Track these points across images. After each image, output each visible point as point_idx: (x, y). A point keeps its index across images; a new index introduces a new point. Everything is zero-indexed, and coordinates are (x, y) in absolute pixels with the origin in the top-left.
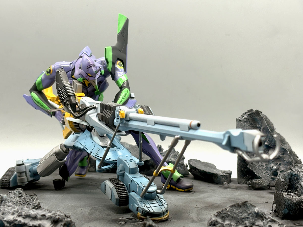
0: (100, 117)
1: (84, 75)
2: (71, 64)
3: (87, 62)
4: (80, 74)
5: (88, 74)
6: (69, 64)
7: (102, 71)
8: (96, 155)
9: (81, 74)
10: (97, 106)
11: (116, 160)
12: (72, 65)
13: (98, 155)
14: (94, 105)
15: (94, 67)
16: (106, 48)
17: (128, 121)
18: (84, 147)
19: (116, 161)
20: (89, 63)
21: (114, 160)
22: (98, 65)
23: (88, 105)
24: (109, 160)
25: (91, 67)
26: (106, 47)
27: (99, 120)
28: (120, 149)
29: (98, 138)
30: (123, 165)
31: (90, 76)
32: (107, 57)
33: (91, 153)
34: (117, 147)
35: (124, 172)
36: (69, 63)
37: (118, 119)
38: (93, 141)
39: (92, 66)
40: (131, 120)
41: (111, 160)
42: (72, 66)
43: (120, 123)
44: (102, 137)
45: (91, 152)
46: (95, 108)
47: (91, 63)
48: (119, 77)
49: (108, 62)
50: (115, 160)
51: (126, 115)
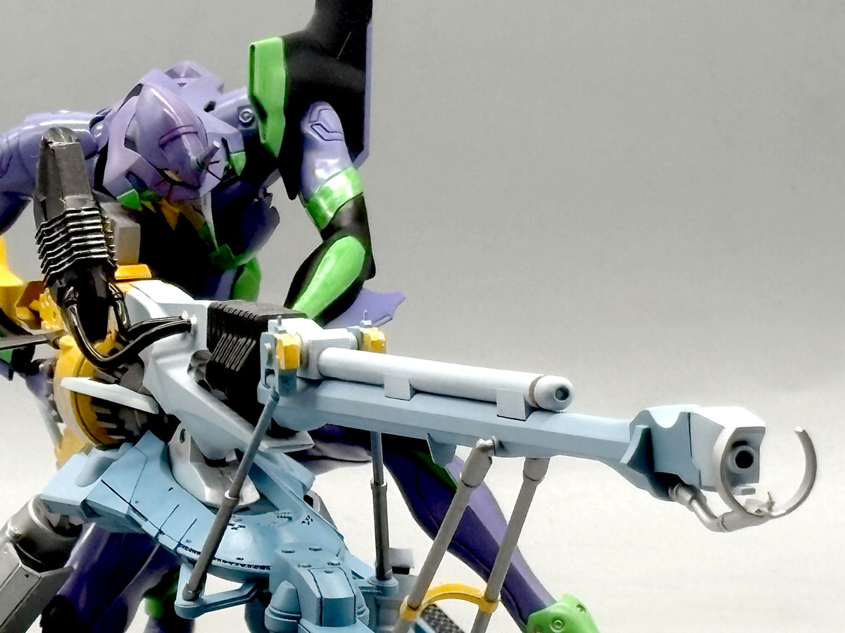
0: (203, 370)
1: (148, 175)
2: (95, 122)
3: (158, 115)
4: (129, 174)
5: (166, 172)
6: (88, 123)
7: (233, 156)
8: (179, 545)
9: (135, 172)
10: (194, 321)
11: (268, 568)
12: (99, 127)
13: (187, 545)
14: (180, 317)
15: (193, 137)
16: (253, 48)
17: (315, 383)
18: (134, 509)
19: (265, 571)
20: (167, 120)
21: (256, 567)
22: (216, 126)
23: (156, 314)
24: (237, 564)
25: (178, 137)
26: (253, 44)
27: (201, 383)
28: (290, 519)
29: (199, 468)
30: (293, 587)
31: (173, 182)
32: (257, 91)
33: (160, 536)
34: (278, 509)
35: (298, 619)
36: (86, 119)
37: (270, 372)
38: (174, 485)
39: (184, 137)
40: (326, 378)
41: (243, 565)
42: (99, 131)
43: (277, 390)
44: (214, 463)
45: (161, 532)
46: (185, 328)
47: (179, 121)
48: (318, 182)
49: (262, 114)
50: (263, 567)
51: (308, 355)
